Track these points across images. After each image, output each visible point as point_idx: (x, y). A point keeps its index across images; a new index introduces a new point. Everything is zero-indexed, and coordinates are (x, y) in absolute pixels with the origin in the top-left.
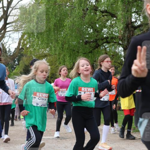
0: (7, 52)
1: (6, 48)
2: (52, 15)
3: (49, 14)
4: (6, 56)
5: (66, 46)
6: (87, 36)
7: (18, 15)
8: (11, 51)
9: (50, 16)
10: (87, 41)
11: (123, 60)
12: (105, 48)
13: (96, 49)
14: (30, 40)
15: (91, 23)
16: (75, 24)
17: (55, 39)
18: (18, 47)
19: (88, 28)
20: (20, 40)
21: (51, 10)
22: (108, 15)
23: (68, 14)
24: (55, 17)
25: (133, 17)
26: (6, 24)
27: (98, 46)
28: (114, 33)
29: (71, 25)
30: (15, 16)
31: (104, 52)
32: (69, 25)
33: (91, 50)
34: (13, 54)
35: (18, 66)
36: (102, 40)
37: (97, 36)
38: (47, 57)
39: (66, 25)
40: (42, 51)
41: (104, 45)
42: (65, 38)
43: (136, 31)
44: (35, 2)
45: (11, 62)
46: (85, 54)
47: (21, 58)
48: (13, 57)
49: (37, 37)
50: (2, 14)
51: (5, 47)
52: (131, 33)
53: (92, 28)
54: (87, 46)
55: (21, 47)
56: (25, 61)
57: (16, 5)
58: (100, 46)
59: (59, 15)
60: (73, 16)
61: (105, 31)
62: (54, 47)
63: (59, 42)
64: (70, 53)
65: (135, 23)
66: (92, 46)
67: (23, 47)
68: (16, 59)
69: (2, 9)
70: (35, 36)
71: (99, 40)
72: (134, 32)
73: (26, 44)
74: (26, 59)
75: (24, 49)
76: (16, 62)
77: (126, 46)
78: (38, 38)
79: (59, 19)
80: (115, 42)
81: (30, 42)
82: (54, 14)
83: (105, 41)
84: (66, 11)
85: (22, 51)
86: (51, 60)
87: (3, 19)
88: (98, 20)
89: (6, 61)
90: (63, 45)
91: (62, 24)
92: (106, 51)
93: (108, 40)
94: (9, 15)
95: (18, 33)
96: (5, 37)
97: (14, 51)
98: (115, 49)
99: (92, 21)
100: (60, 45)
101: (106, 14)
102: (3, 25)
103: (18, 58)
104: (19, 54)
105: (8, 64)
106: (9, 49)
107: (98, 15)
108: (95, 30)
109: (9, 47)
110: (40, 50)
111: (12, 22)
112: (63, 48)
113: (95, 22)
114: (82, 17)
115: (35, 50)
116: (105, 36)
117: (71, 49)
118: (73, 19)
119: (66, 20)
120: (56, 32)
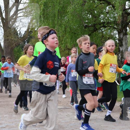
0: (19, 35)
1: (18, 31)
2: (57, 2)
3: (54, 2)
4: (18, 38)
5: (68, 29)
6: (87, 21)
7: (28, 3)
8: (21, 34)
9: (55, 4)
10: (87, 25)
11: (118, 42)
12: (102, 32)
13: (94, 32)
14: (38, 24)
15: (90, 10)
16: (76, 10)
18: (27, 30)
19: (87, 14)
22: (105, 3)
23: (71, 2)
24: (59, 4)
25: (127, 5)
26: (17, 10)
27: (96, 30)
28: (110, 19)
29: (73, 11)
31: (101, 35)
32: (71, 11)
33: (90, 33)
34: (23, 36)
36: (100, 24)
37: (95, 21)
39: (69, 11)
41: (101, 29)
42: (67, 22)
43: (129, 17)
45: (21, 43)
47: (30, 40)
48: (23, 38)
49: (43, 22)
50: (14, 2)
51: (16, 30)
52: (125, 18)
53: (91, 14)
54: (86, 30)
55: (30, 30)
56: (33, 42)
58: (98, 29)
59: (62, 3)
60: (75, 4)
61: (102, 17)
63: (62, 26)
64: (72, 36)
65: (128, 10)
66: (91, 30)
68: (25, 41)
70: (42, 21)
71: (96, 24)
72: (127, 17)
74: (34, 40)
75: (32, 32)
76: (26, 43)
77: (121, 30)
79: (62, 6)
80: (111, 27)
83: (102, 25)
85: (31, 34)
87: (15, 6)
88: (96, 7)
89: (18, 42)
90: (66, 29)
91: (65, 11)
92: (103, 34)
93: (105, 24)
94: (20, 3)
96: (17, 22)
97: (24, 34)
98: (111, 33)
99: (91, 8)
100: (63, 29)
101: (103, 2)
102: (15, 12)
103: (27, 40)
105: (19, 44)
106: (20, 32)
107: (96, 2)
108: (94, 16)
109: (20, 30)
111: (23, 9)
112: (65, 31)
113: (94, 9)
114: (83, 4)
116: (102, 21)
117: (73, 33)
118: (75, 6)
119: (68, 7)
120: (60, 17)
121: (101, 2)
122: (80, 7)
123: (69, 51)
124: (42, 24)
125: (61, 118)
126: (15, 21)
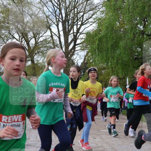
1: (75, 62)
3: (107, 38)
5: (120, 61)
6: (137, 54)
7: (84, 38)
9: (108, 39)
10: (136, 58)
14: (93, 57)
15: (140, 44)
16: (127, 45)
17: (111, 56)
18: (83, 62)
19: (137, 47)
20: (85, 56)
21: (109, 35)
23: (122, 37)
24: (112, 40)
26: (75, 45)
30: (82, 39)
32: (123, 46)
33: (139, 64)
35: (83, 76)
38: (106, 69)
39: (121, 46)
40: (101, 65)
42: (119, 55)
44: (97, 29)
46: (134, 67)
49: (98, 54)
50: (73, 38)
51: (74, 62)
53: (140, 48)
54: (136, 61)
55: (86, 62)
57: (83, 31)
59: (115, 38)
60: (126, 39)
62: (110, 62)
63: (115, 59)
64: (123, 67)
67: (88, 62)
69: (73, 34)
70: (96, 54)
73: (90, 60)
76: (82, 73)
78: (99, 56)
79: (115, 41)
81: (93, 58)
82: (111, 37)
84: (120, 35)
85: (87, 65)
86: (108, 72)
87: (73, 42)
90: (118, 61)
91: (117, 45)
94: (78, 39)
95: (84, 51)
96: (74, 54)
97: (81, 65)
99: (140, 42)
100: (115, 61)
102: (73, 46)
103: (83, 70)
104: (85, 67)
106: (77, 64)
107: (145, 37)
109: (77, 62)
110: (100, 64)
111: (80, 44)
112: (117, 63)
114: (133, 39)
115: (96, 64)
117: (124, 64)
118: (126, 41)
119: (120, 42)
120: (112, 51)
121: (150, 37)
122: (131, 42)
123: (120, 81)
124: (97, 56)
125: (114, 141)
126: (73, 54)
